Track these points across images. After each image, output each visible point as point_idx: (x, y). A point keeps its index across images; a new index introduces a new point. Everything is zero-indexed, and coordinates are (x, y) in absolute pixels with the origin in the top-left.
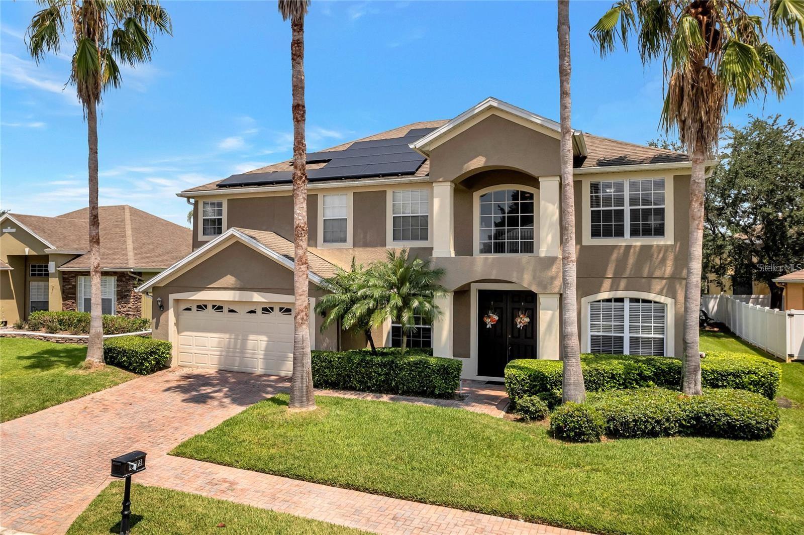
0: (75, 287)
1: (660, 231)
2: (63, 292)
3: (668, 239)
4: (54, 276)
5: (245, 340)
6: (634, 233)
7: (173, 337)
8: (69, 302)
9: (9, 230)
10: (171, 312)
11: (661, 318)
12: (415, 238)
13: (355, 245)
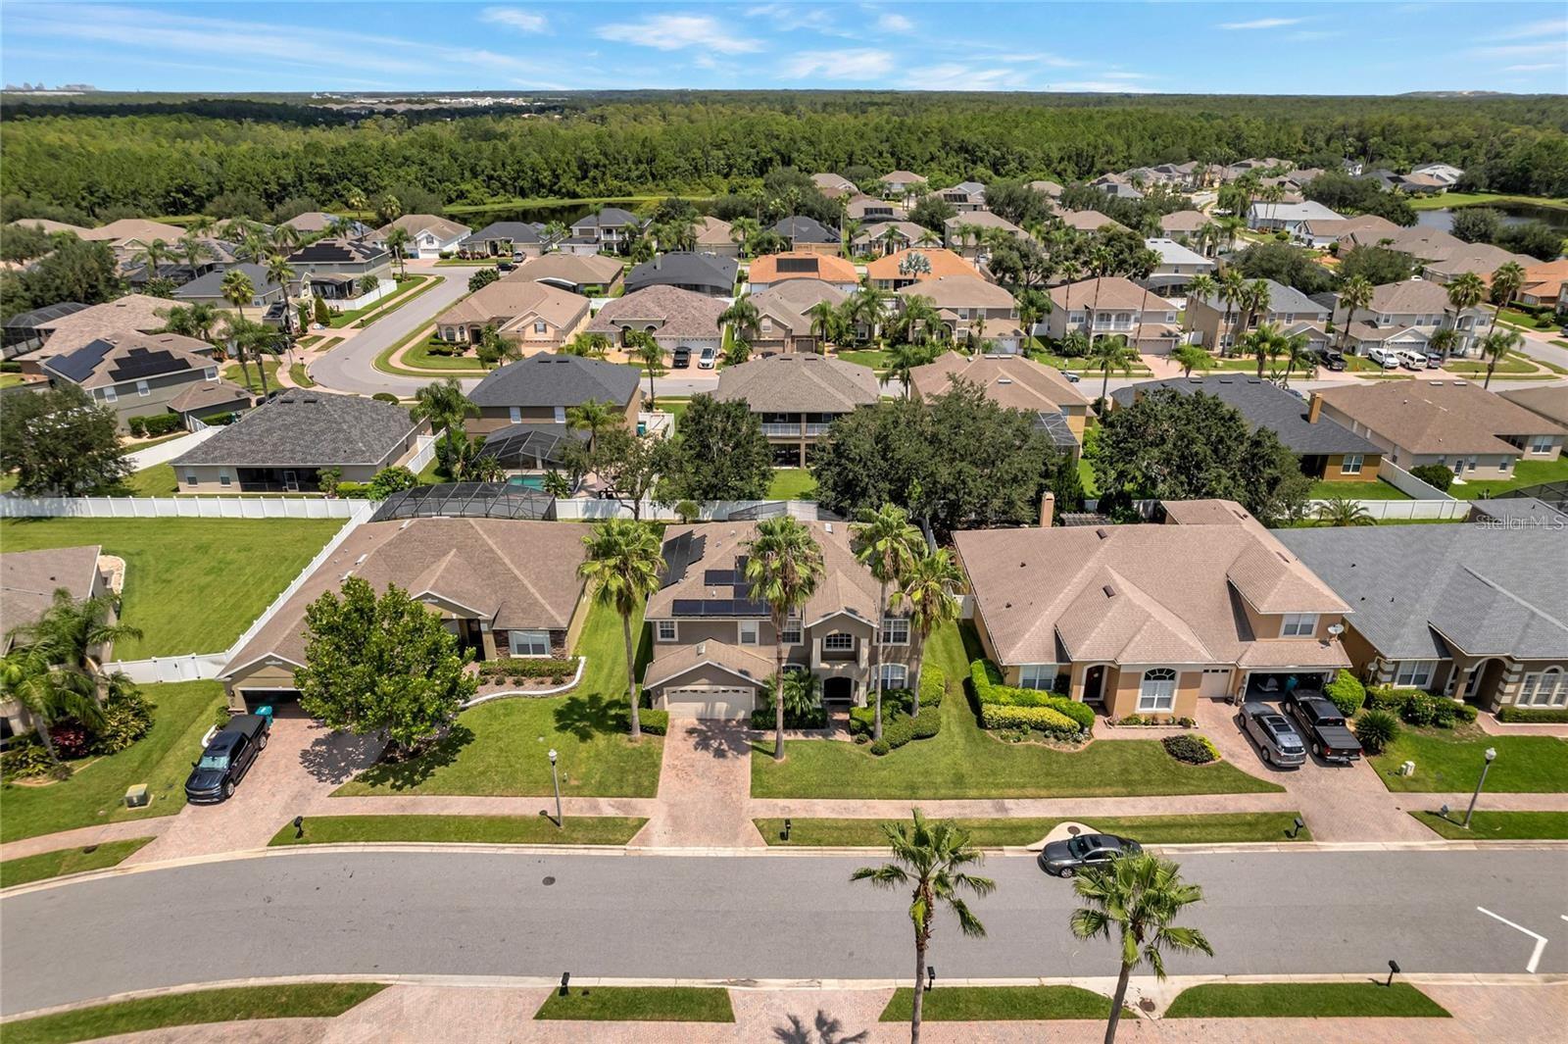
0: (507, 638)
1: (905, 640)
2: (496, 641)
3: (907, 644)
4: (486, 633)
5: (713, 707)
6: (894, 641)
7: (667, 708)
8: (504, 648)
9: (430, 600)
10: (665, 696)
11: (904, 672)
12: (793, 641)
13: (760, 644)
